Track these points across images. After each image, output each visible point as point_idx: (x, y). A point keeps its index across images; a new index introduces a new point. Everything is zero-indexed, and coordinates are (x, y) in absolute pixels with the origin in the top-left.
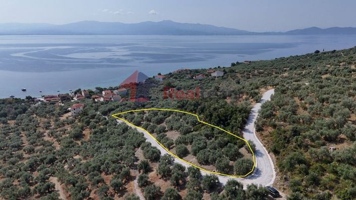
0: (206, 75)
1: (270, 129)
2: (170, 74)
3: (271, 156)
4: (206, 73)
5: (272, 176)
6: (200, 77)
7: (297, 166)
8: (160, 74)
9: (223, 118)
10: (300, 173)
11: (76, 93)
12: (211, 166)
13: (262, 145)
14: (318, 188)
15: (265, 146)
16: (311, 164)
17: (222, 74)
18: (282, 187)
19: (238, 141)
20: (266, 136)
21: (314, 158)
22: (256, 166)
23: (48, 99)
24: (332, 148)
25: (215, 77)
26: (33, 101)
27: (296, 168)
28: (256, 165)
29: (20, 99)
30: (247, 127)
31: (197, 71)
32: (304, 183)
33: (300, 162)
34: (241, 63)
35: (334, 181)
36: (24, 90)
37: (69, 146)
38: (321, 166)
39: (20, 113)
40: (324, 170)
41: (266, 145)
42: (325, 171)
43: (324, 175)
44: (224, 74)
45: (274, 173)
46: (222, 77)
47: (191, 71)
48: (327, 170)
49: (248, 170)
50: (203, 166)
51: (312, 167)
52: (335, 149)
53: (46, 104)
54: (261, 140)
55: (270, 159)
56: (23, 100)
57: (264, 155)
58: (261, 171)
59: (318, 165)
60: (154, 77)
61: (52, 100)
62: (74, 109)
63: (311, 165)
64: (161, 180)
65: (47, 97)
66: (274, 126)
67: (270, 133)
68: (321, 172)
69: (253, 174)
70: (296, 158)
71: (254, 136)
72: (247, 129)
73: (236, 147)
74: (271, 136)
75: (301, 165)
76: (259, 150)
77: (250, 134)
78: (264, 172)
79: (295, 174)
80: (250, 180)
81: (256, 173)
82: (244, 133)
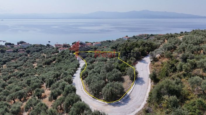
2: (134, 36)
3: (151, 85)
7: (166, 97)
8: (127, 36)
11: (73, 44)
22: (128, 93)
23: (57, 46)
26: (49, 46)
27: (163, 100)
29: (43, 45)
31: (152, 35)
36: (49, 42)
38: (201, 102)
39: (37, 51)
45: (144, 103)
47: (148, 35)
53: (53, 48)
54: (150, 69)
56: (45, 46)
57: (144, 83)
61: (59, 46)
62: (60, 50)
63: (188, 99)
65: (57, 45)
67: (162, 63)
68: (198, 111)
69: (120, 101)
70: (167, 87)
71: (147, 66)
72: (144, 60)
73: (119, 72)
74: (161, 66)
75: (171, 97)
76: (142, 78)
77: (144, 64)
78: (133, 100)
79: (161, 107)
80: (112, 107)
81: (124, 101)
82: (139, 62)
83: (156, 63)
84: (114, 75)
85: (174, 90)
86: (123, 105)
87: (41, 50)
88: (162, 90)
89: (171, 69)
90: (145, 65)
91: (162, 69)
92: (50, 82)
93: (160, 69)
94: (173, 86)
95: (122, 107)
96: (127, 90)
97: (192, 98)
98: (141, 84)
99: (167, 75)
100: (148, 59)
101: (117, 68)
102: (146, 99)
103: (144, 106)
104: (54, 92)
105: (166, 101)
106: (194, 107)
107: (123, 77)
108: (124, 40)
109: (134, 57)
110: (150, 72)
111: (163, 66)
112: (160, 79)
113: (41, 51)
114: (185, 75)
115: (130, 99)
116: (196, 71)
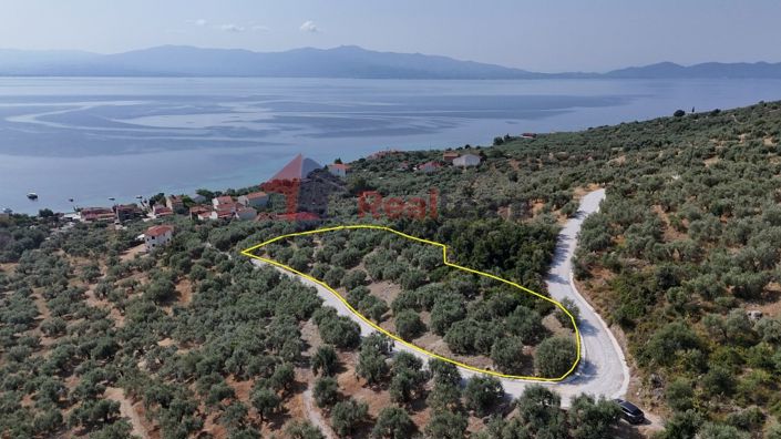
0: (443, 164)
1: (607, 275)
2: (362, 160)
3: (614, 333)
4: (443, 160)
5: (622, 377)
6: (428, 167)
7: (680, 352)
8: (339, 162)
9: (499, 252)
10: (688, 368)
11: (152, 203)
12: (480, 357)
13: (591, 309)
14: (732, 401)
15: (598, 312)
16: (711, 348)
17: (476, 161)
18: (649, 401)
19: (537, 301)
20: (600, 290)
21: (716, 335)
22: (584, 356)
23: (90, 216)
24: (753, 313)
25: (462, 168)
26: (57, 220)
27: (677, 358)
28: (582, 354)
29: (25, 216)
30: (554, 271)
32: (699, 391)
34: (515, 139)
35: (766, 384)
36: (33, 198)
37: (146, 318)
38: (733, 352)
39: (29, 246)
40: (741, 362)
41: (602, 310)
42: (744, 362)
43: (741, 372)
44: (481, 160)
45: (626, 370)
46: (478, 167)
47: (407, 155)
48: (749, 361)
49: (566, 364)
50: (460, 357)
51: (713, 355)
52: (761, 315)
53: (85, 228)
54: (589, 298)
55: (614, 340)
56: (34, 218)
57: (598, 331)
58: (595, 367)
59: (726, 350)
60: (326, 167)
61: (99, 217)
62: (153, 238)
63: (709, 352)
64: (367, 390)
65: (89, 213)
66: (616, 268)
67: (609, 282)
68: (734, 366)
69: (578, 374)
70: (678, 336)
71: (572, 290)
72: (555, 276)
74: (610, 290)
75: (689, 351)
76: (586, 321)
77: (562, 285)
78: (602, 368)
79: (676, 371)
81: (583, 371)
82: (548, 282)
86: (589, 379)
88: (670, 341)
90: (566, 287)
97: (714, 349)
98: (594, 334)
105: (683, 359)
107: (541, 323)
109: (536, 271)
111: (614, 290)
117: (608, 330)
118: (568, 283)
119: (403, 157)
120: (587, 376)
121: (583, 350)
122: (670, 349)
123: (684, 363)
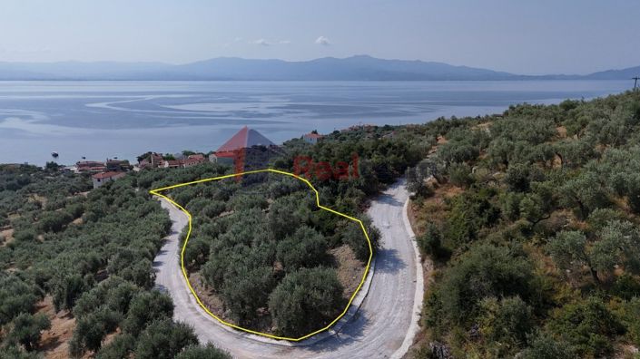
2: (336, 132)
3: (425, 270)
7: (489, 302)
8: (315, 132)
11: (140, 159)
16: (558, 298)
22: (358, 302)
23: (85, 168)
26: (55, 170)
29: (34, 167)
30: (390, 192)
33: (506, 285)
36: (55, 155)
39: (13, 188)
40: (614, 329)
42: (622, 331)
47: (376, 127)
48: (632, 329)
51: (556, 312)
53: (72, 176)
54: (414, 222)
56: (40, 169)
57: (403, 266)
60: (302, 137)
61: (91, 169)
62: (99, 181)
65: (84, 165)
67: (448, 201)
68: (594, 338)
69: (333, 332)
70: (489, 270)
71: (400, 214)
72: (390, 196)
73: (319, 237)
74: (445, 210)
75: (504, 301)
76: (392, 252)
77: (391, 207)
78: (376, 324)
79: (475, 338)
80: (310, 353)
81: (345, 329)
82: (374, 203)
83: (428, 203)
84: (303, 245)
85: (511, 276)
86: (345, 342)
87: (27, 182)
88: (474, 280)
89: (482, 216)
90: (394, 209)
91: (450, 220)
92: (69, 290)
93: (445, 219)
94: (507, 267)
95: (343, 350)
96: (351, 294)
97: (565, 300)
98: (394, 270)
99: (472, 236)
100: (401, 193)
101: (310, 224)
102: (415, 318)
103: (416, 341)
104: (89, 322)
105: (491, 316)
106: (580, 328)
107: (331, 252)
108: (308, 144)
109: (358, 188)
110: (414, 230)
111: (450, 210)
112: (451, 248)
113: (25, 188)
114: (527, 232)
115: (366, 322)
116: (554, 218)
117: (419, 265)
118: (401, 204)
119: (373, 129)
120: (344, 337)
121: (363, 294)
122: (471, 293)
123: (492, 323)
